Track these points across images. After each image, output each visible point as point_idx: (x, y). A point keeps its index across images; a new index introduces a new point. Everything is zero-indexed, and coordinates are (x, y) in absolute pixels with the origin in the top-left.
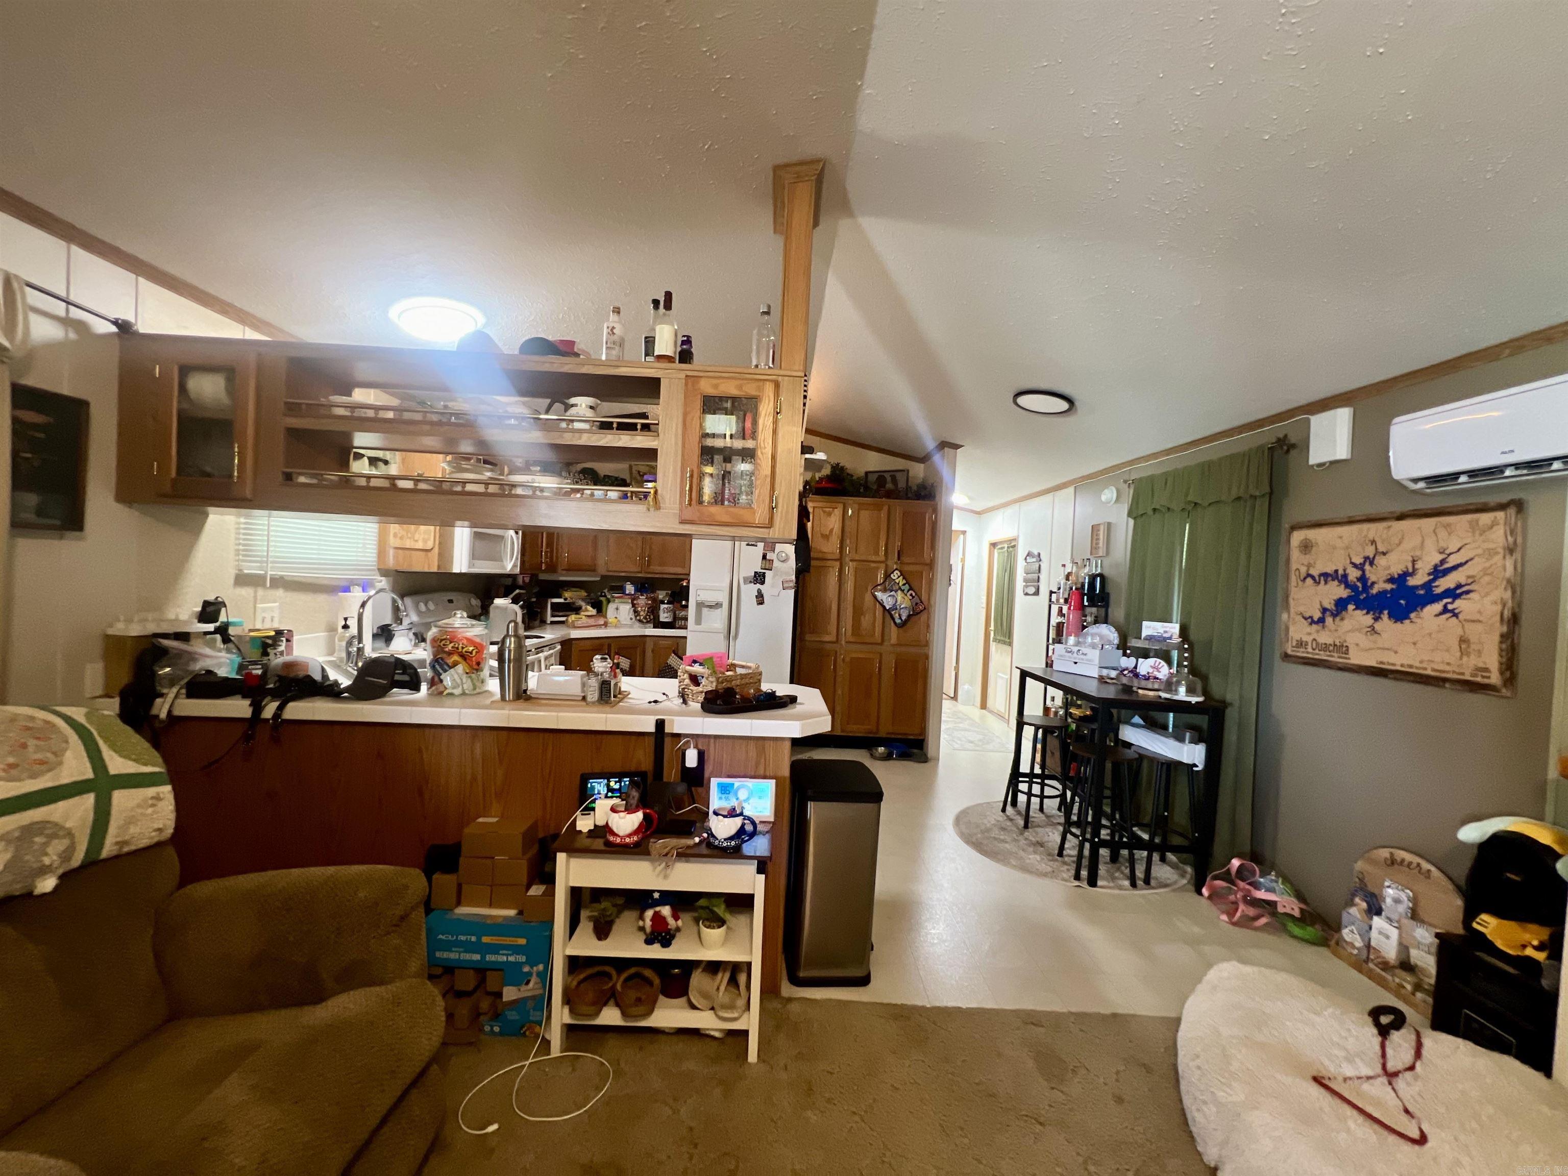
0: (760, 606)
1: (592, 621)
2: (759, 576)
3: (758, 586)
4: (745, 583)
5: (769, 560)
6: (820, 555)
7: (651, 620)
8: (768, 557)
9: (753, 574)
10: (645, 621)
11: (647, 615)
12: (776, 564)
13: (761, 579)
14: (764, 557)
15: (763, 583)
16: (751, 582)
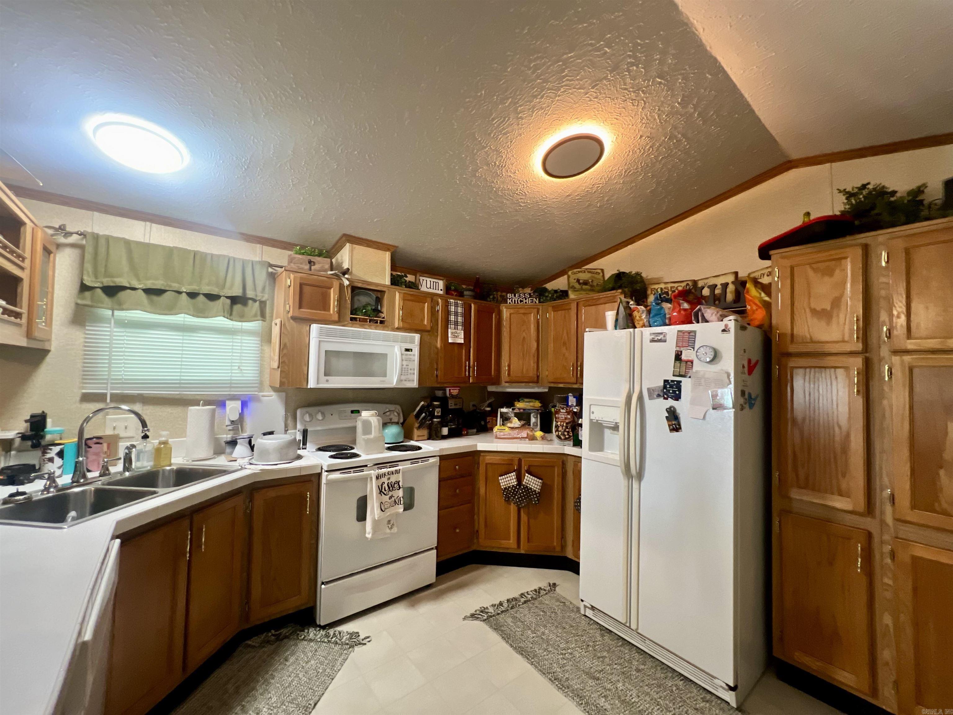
0: (675, 434)
1: (515, 433)
2: (671, 387)
3: (670, 402)
4: (651, 397)
5: (687, 362)
6: (810, 348)
7: (570, 437)
8: (684, 357)
9: (662, 384)
10: (562, 437)
11: (565, 431)
12: (697, 367)
13: (674, 392)
14: (678, 357)
15: (677, 397)
16: (659, 396)
